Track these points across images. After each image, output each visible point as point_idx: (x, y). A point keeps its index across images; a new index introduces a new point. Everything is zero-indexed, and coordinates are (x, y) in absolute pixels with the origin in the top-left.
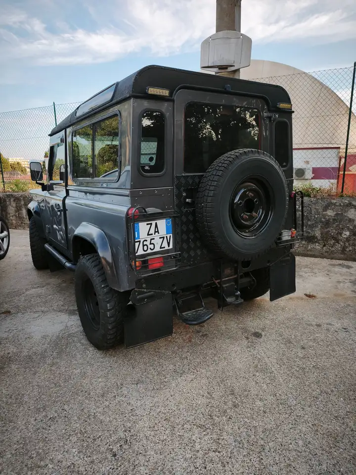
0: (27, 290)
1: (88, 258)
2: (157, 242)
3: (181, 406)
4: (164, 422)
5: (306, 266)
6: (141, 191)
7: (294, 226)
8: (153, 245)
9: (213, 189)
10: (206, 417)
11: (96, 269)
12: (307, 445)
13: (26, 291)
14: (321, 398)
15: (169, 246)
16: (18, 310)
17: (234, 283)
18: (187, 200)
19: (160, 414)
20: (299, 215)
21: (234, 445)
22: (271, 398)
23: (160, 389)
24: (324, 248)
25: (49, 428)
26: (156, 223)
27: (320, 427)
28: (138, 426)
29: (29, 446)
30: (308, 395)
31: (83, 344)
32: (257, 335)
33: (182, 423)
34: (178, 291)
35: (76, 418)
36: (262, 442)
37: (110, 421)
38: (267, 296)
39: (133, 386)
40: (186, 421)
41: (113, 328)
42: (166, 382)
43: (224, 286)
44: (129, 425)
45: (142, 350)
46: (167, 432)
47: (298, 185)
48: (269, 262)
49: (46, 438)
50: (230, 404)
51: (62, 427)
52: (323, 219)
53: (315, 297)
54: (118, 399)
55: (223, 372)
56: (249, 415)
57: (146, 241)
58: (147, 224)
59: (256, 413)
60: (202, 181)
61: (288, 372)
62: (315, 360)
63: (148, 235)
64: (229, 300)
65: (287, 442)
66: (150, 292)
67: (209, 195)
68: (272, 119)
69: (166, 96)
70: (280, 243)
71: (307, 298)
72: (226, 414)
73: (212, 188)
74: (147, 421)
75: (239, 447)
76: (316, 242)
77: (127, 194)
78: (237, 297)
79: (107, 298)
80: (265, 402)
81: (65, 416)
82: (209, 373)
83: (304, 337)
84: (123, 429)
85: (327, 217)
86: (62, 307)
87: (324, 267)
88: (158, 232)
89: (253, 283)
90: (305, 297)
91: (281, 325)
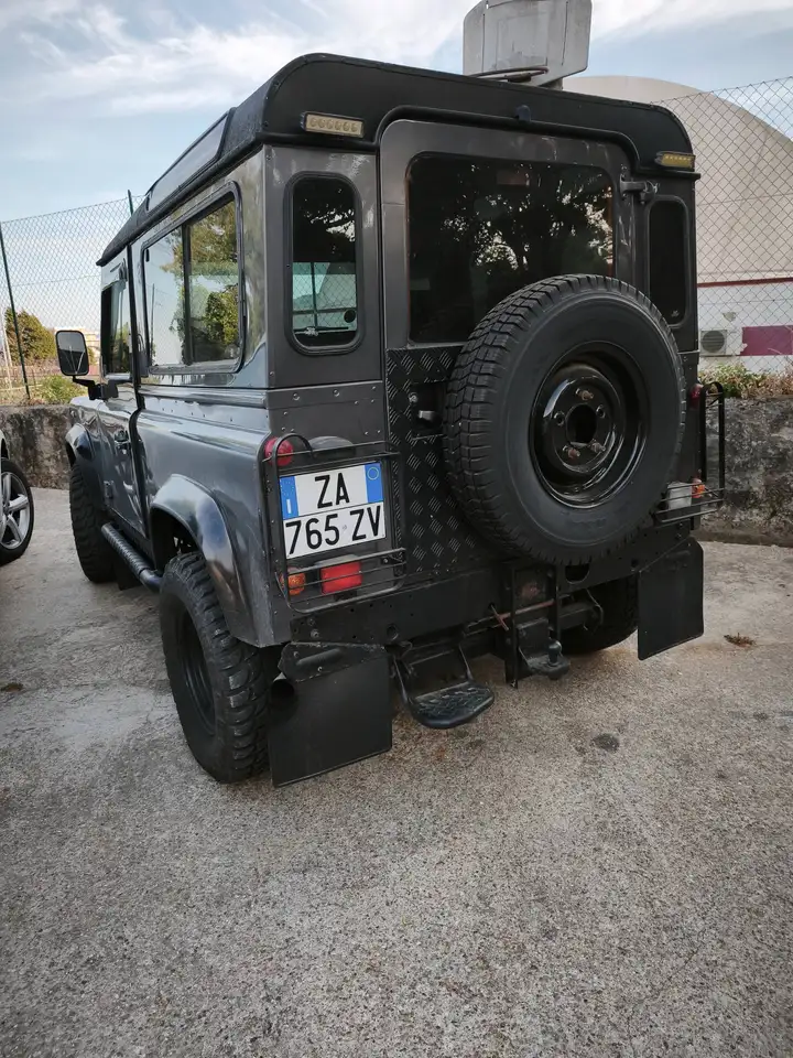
0: (65, 632)
1: (182, 563)
2: (345, 522)
3: (412, 934)
4: (366, 975)
5: (730, 566)
6: (297, 394)
7: (700, 471)
8: (333, 532)
9: (484, 383)
10: (473, 963)
11: (201, 589)
12: (733, 1048)
13: (63, 634)
14: (769, 912)
15: (376, 534)
16: (41, 680)
17: (546, 621)
18: (422, 414)
19: (357, 953)
20: (713, 441)
21: (541, 1042)
22: (639, 913)
23: (363, 885)
24: (774, 520)
25: (80, 988)
26: (340, 475)
27: (767, 995)
28: (299, 984)
29: (28, 1037)
30: (734, 905)
31: (180, 767)
32: (607, 743)
33: (411, 977)
34: (403, 644)
35: (148, 962)
36: (614, 1036)
37: (232, 972)
38: (631, 644)
39: (295, 877)
40: (420, 974)
41: (245, 735)
42: (375, 868)
43: (522, 627)
44: (278, 981)
45: (321, 782)
46: (372, 1003)
47: (708, 368)
48: (634, 563)
49: (73, 1013)
50: (534, 927)
51: (115, 984)
52: (770, 451)
53: (751, 643)
54: (256, 910)
55: (519, 842)
56: (582, 958)
57: (316, 521)
58: (317, 479)
59: (599, 953)
60: (457, 364)
61: (684, 843)
62: (751, 809)
63: (321, 505)
64: (533, 662)
65: (680, 1037)
66: (329, 648)
67: (475, 400)
68: (643, 195)
69: (357, 138)
70: (665, 516)
71: (732, 645)
72: (523, 957)
73: (483, 380)
74: (325, 972)
75: (555, 1049)
76: (754, 506)
77: (260, 403)
78: (553, 655)
79: (228, 662)
80: (625, 923)
81: (125, 956)
82: (485, 844)
83: (724, 748)
84: (263, 995)
85: (780, 445)
86: (142, 675)
87: (773, 567)
88: (346, 497)
89: (595, 615)
90: (725, 642)
91: (667, 717)
